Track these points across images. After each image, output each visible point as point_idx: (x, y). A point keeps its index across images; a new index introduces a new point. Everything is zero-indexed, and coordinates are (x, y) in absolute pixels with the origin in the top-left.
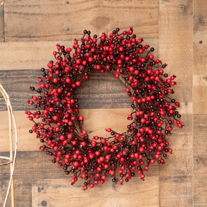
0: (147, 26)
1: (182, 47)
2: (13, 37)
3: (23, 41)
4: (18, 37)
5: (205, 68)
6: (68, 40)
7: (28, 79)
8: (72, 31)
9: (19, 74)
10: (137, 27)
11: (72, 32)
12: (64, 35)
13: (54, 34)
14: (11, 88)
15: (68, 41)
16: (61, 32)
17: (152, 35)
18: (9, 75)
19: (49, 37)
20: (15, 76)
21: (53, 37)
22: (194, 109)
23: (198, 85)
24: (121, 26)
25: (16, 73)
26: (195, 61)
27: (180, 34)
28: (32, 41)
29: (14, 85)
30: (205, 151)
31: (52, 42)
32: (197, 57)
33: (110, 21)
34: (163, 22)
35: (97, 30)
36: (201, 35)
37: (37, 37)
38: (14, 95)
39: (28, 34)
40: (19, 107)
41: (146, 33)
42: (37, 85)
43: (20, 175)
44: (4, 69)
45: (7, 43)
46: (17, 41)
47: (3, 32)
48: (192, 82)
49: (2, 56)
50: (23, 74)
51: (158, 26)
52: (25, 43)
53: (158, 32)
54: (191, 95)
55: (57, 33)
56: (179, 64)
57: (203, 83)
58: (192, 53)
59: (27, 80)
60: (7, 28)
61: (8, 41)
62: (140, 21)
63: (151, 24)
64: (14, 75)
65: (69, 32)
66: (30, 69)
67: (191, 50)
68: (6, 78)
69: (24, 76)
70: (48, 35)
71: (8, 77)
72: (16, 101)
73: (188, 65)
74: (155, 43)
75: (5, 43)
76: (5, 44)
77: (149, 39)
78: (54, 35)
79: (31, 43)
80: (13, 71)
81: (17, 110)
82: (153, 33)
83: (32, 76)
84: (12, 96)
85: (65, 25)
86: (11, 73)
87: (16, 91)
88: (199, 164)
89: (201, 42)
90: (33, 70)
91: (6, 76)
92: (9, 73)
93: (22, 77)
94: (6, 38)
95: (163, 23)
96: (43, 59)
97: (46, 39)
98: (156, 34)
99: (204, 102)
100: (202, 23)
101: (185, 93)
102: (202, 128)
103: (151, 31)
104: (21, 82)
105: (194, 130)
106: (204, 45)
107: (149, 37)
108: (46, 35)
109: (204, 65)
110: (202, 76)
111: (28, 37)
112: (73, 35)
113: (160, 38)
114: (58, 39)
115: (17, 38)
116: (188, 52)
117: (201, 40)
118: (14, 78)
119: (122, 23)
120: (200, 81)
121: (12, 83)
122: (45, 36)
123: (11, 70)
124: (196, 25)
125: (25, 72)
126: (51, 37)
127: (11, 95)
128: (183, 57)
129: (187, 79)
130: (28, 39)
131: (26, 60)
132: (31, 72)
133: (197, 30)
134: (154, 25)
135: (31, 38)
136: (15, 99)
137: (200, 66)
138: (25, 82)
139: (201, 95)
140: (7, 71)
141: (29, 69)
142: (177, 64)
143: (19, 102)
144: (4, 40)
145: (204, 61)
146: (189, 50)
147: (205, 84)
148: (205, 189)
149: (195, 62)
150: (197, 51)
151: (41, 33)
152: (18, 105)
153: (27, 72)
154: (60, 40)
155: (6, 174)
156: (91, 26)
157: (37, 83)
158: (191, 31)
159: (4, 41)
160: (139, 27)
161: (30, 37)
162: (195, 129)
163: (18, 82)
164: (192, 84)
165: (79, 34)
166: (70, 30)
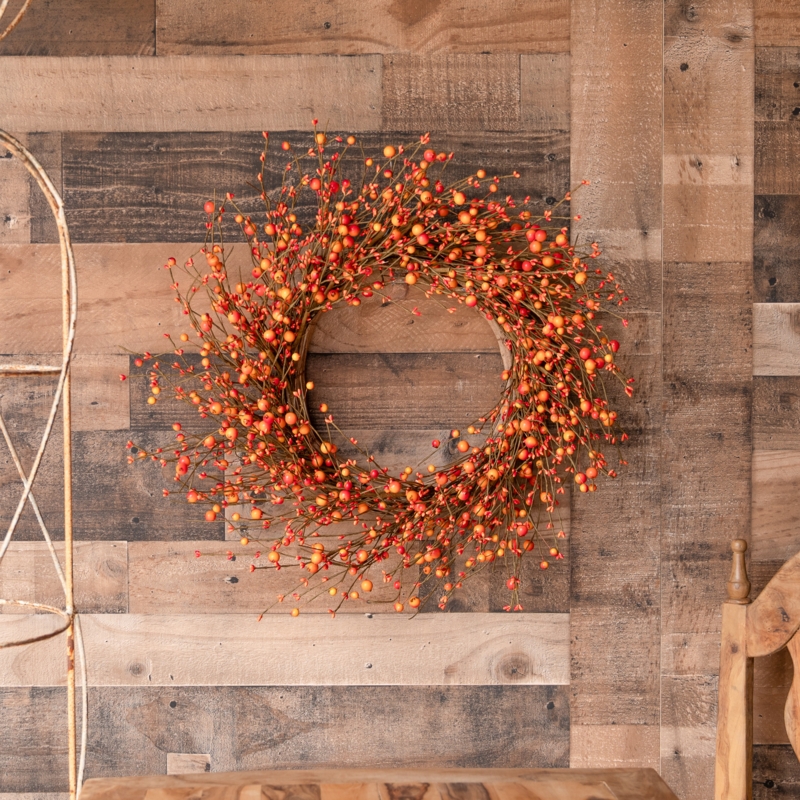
0: (540, 22)
1: (633, 78)
2: (178, 42)
3: (205, 53)
4: (192, 43)
5: (695, 138)
6: (327, 54)
7: (218, 157)
8: (337, 29)
9: (193, 144)
10: (513, 21)
11: (339, 33)
12: (317, 39)
13: (290, 36)
14: (171, 180)
15: (325, 58)
16: (307, 32)
17: (553, 46)
18: (167, 145)
19: (275, 46)
20: (183, 149)
21: (285, 45)
22: (666, 248)
23: (675, 182)
24: (469, 19)
25: (184, 139)
26: (668, 116)
27: (628, 44)
28: (230, 53)
29: (179, 172)
30: (694, 363)
31: (283, 59)
32: (673, 106)
33: (440, 6)
34: (583, 11)
35: (406, 28)
36: (685, 49)
37: (243, 44)
38: (180, 198)
39: (220, 36)
40: (192, 232)
41: (536, 40)
42: (243, 173)
43: (193, 419)
44: (152, 130)
45: (162, 59)
46: (188, 54)
47: (152, 29)
48: (659, 175)
49: (149, 92)
50: (203, 144)
51: (570, 22)
52: (210, 59)
53: (569, 38)
54: (658, 209)
55: (296, 35)
56: (626, 124)
57: (690, 178)
58: (660, 96)
59: (216, 160)
60: (163, 18)
61: (164, 54)
62: (521, 6)
63: (550, 15)
64: (179, 144)
65: (328, 33)
66: (224, 130)
67: (657, 89)
68: (159, 152)
69: (208, 148)
70: (273, 38)
71: (163, 149)
72: (185, 217)
73: (650, 129)
74: (560, 66)
75: (156, 58)
76: (157, 62)
77: (546, 55)
78: (289, 41)
79: (226, 59)
80: (177, 134)
81: (187, 241)
82: (556, 39)
83: (228, 148)
84: (175, 201)
85: (318, 14)
86: (172, 140)
87: (185, 190)
88: (678, 398)
89: (684, 67)
90: (231, 134)
91: (158, 147)
92: (166, 140)
93: (201, 151)
94: (159, 45)
95: (582, 14)
96: (258, 105)
97: (268, 50)
98: (564, 44)
99: (694, 228)
100: (689, 15)
101: (641, 202)
102: (686, 298)
103: (551, 33)
104: (198, 164)
105: (665, 303)
106: (694, 75)
107: (545, 50)
108: (267, 38)
109: (693, 128)
110: (686, 158)
111: (218, 44)
112: (340, 42)
113: (574, 52)
114: (299, 51)
115: (190, 46)
116: (651, 93)
117: (685, 61)
118: (180, 152)
119: (473, 10)
120: (683, 173)
121: (175, 168)
122: (266, 43)
123: (173, 133)
124: (671, 20)
125: (210, 138)
126: (281, 45)
127: (171, 201)
128: (637, 106)
129: (648, 166)
130: (220, 49)
131: (212, 105)
132: (226, 139)
133: (673, 33)
134: (558, 18)
135: (227, 45)
136: (182, 212)
137: (681, 132)
138: (210, 165)
139: (686, 210)
140: (161, 135)
141: (221, 130)
142: (621, 124)
143: (192, 218)
144: (153, 49)
145: (692, 118)
146: (653, 88)
147: (695, 181)
148: (694, 464)
149: (669, 121)
150: (674, 89)
151: (255, 34)
152: (190, 228)
153: (215, 137)
154: (306, 54)
155: (155, 414)
156: (390, 17)
157: (241, 167)
158: (657, 36)
159: (155, 54)
160: (517, 24)
161: (224, 43)
162: (669, 301)
163: (190, 166)
164: (661, 180)
165: (357, 39)
166: (333, 27)
